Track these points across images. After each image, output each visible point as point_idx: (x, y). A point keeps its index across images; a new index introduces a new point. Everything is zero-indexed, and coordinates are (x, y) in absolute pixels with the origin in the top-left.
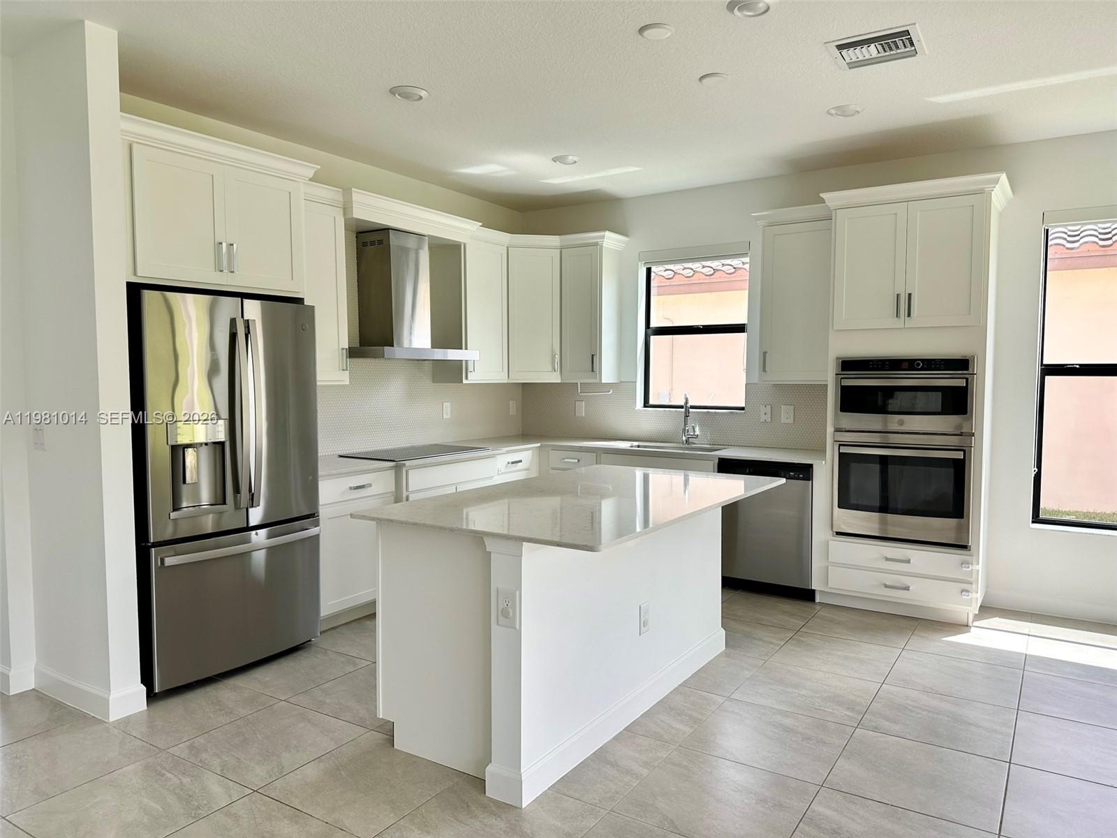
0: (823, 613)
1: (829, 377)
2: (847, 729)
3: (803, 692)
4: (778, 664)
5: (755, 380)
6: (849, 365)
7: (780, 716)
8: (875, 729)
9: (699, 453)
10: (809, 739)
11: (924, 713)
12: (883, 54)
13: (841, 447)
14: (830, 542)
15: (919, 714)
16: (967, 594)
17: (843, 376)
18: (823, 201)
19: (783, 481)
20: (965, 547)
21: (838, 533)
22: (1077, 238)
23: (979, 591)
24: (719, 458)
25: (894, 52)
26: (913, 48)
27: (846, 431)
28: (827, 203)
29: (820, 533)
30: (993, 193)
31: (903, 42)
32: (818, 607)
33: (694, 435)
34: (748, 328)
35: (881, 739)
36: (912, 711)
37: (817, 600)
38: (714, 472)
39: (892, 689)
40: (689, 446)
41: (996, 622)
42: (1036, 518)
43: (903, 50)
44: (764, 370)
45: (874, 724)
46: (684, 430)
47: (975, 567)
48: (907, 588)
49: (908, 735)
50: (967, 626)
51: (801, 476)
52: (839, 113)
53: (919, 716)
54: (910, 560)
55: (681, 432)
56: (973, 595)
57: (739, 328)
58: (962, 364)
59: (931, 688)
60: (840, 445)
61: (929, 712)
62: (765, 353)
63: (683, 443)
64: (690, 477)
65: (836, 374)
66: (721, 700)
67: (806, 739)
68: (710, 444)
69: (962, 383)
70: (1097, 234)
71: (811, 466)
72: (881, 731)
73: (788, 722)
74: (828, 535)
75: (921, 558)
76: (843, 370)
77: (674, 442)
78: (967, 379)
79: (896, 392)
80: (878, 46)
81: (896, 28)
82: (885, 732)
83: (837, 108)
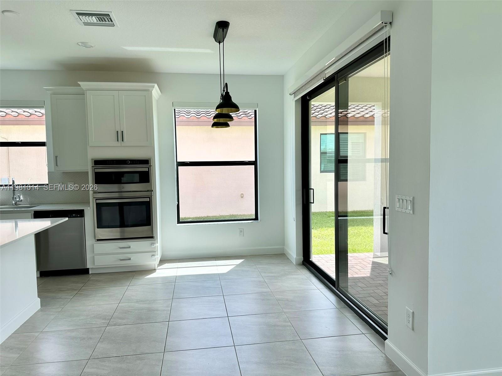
0: (93, 278)
1: (89, 168)
2: (102, 329)
3: (82, 318)
4: (69, 308)
5: (53, 170)
6: (97, 162)
7: (69, 333)
8: (115, 325)
9: (23, 209)
10: (84, 339)
11: (136, 311)
12: (99, 22)
13: (97, 200)
14: (94, 244)
15: (134, 312)
16: (154, 256)
17: (95, 168)
18: (79, 85)
19: (67, 219)
20: (152, 237)
21: (98, 240)
22: (189, 114)
23: (159, 254)
24: (34, 211)
25: (103, 22)
26: (112, 23)
27: (99, 193)
28: (82, 87)
29: (89, 241)
30: (152, 91)
31: (108, 19)
32: (90, 276)
33: (20, 200)
34: (47, 144)
35: (117, 328)
36: (131, 312)
37: (90, 272)
38: (32, 218)
39: (123, 304)
40: (17, 206)
41: (166, 265)
42: (179, 222)
43: (108, 23)
44: (57, 165)
45: (114, 323)
46: (13, 198)
47: (156, 245)
48: (130, 259)
49: (129, 323)
50: (155, 270)
51: (79, 215)
52: (83, 45)
53: (134, 313)
54: (130, 247)
55: (12, 199)
56: (156, 257)
57: (42, 144)
58: (146, 162)
59: (139, 300)
60: (96, 199)
61: (139, 310)
62: (56, 157)
63: (13, 205)
64: (18, 223)
65: (92, 167)
66: (36, 334)
67: (82, 339)
68: (30, 204)
69: (147, 170)
70: (196, 113)
71: (83, 210)
72: (118, 325)
73: (73, 334)
74: (94, 241)
75: (135, 245)
76: (95, 165)
77: (8, 205)
78: (148, 168)
79: (125, 174)
80: (96, 18)
81: (103, 12)
82: (119, 325)
83: (82, 43)
